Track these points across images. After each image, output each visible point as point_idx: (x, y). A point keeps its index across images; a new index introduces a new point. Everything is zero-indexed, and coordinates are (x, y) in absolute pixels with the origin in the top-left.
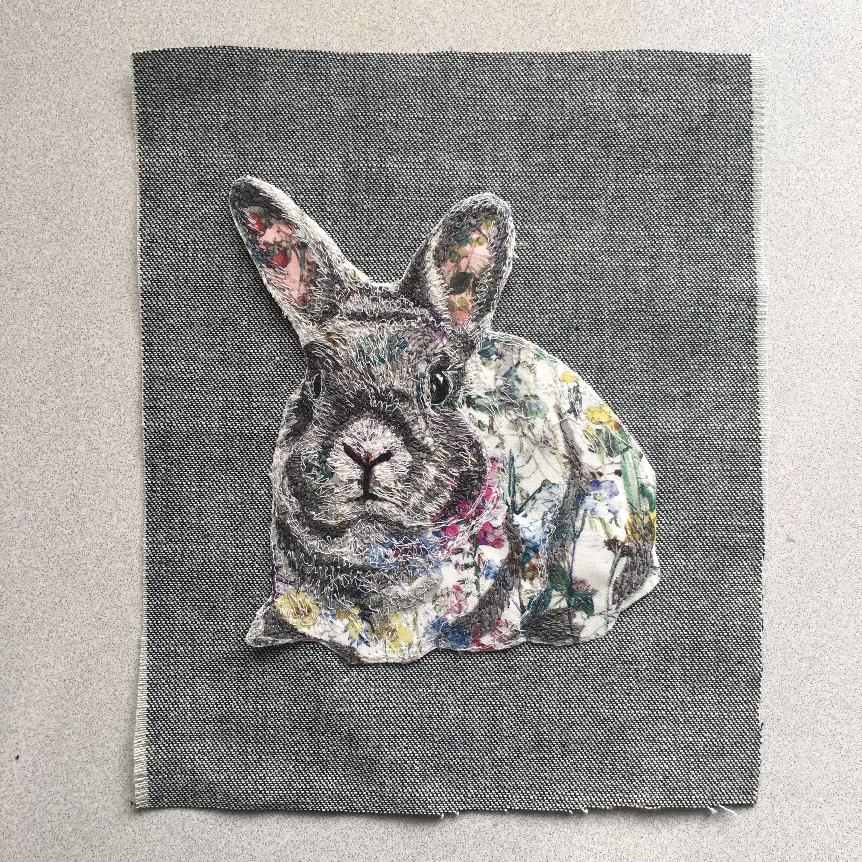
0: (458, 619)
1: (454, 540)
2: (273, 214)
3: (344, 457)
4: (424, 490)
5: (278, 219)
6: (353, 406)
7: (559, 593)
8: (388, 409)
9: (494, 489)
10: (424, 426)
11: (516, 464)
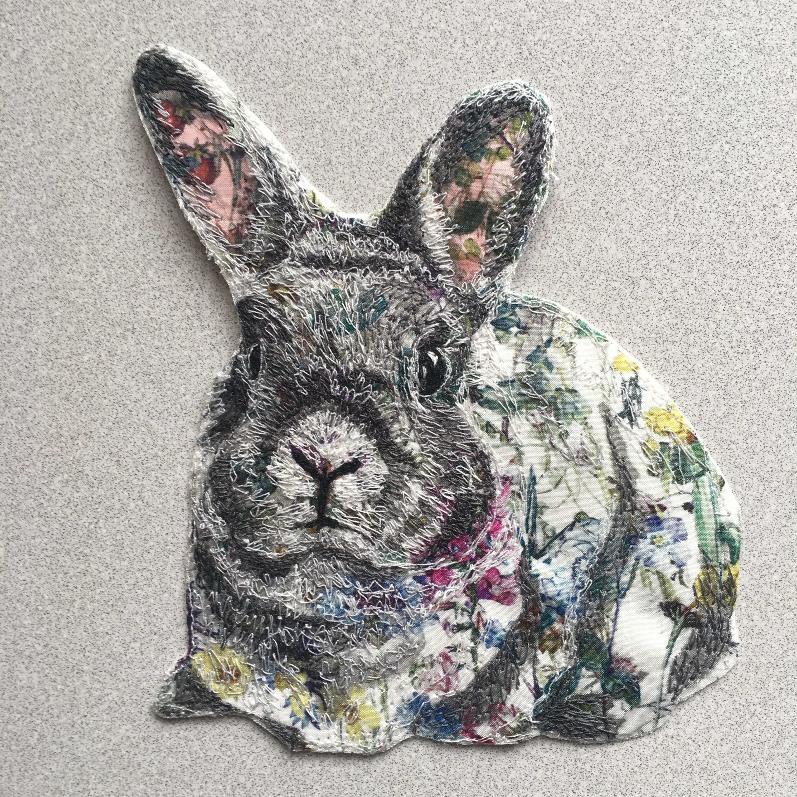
0: (445, 699)
1: (444, 590)
2: (195, 103)
3: (292, 466)
4: (404, 517)
5: (201, 110)
6: (305, 392)
7: (591, 673)
8: (357, 398)
9: (505, 521)
10: (407, 426)
11: (539, 487)
